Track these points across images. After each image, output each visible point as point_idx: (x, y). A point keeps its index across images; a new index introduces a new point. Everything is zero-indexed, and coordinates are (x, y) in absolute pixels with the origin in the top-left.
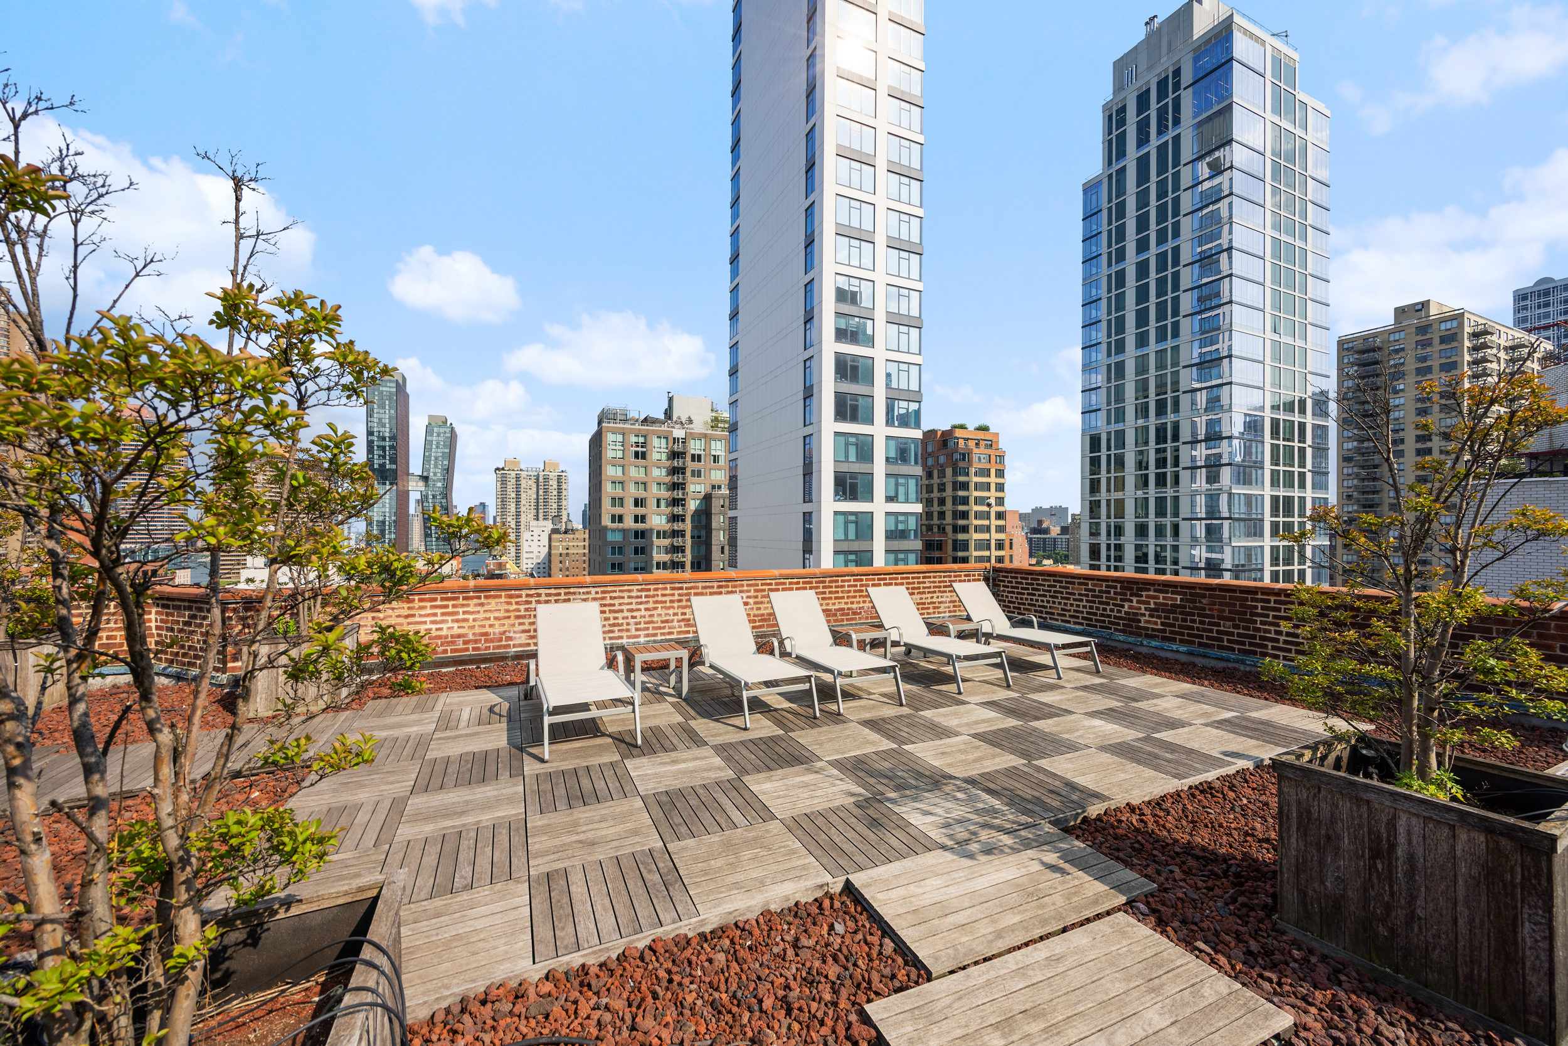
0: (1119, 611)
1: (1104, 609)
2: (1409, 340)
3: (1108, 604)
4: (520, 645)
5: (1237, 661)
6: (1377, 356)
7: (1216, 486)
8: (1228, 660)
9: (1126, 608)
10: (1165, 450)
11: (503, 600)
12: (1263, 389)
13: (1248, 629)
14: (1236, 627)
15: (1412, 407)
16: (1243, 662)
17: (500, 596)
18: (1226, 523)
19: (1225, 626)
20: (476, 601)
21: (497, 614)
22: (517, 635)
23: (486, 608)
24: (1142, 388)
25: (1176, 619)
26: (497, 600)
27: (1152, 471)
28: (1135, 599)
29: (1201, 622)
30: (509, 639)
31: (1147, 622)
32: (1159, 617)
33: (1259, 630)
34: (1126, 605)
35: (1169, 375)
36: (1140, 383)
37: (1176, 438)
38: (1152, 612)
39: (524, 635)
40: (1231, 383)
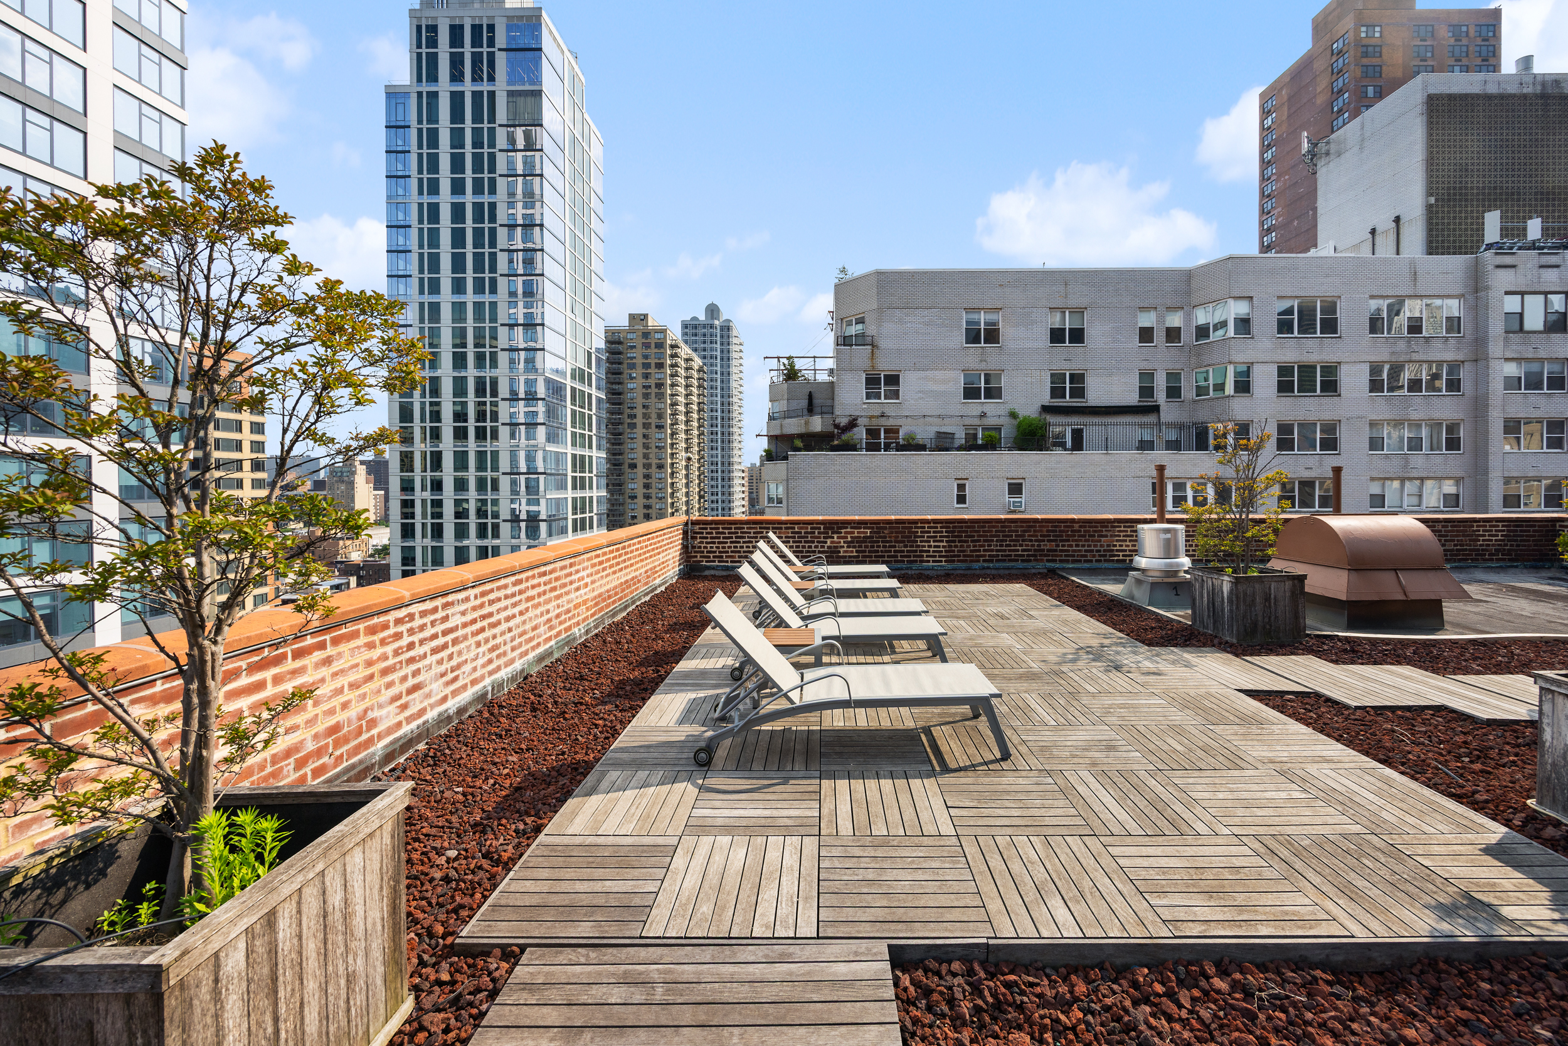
0: (823, 547)
1: (810, 547)
2: (639, 342)
3: (813, 542)
4: (389, 731)
5: (907, 569)
6: (620, 347)
7: (532, 442)
8: (902, 569)
9: (829, 544)
10: (484, 403)
11: (362, 640)
12: (565, 359)
13: (912, 546)
14: (906, 546)
15: (640, 391)
16: (911, 569)
17: (355, 635)
18: (542, 477)
19: (900, 547)
20: (318, 655)
21: (353, 677)
22: (383, 712)
23: (336, 666)
24: (460, 335)
25: (866, 547)
26: (354, 644)
27: (471, 424)
28: (835, 536)
29: (884, 547)
30: (372, 723)
31: (845, 552)
32: (854, 547)
33: (918, 546)
34: (829, 541)
35: (487, 329)
36: (458, 332)
37: (494, 393)
38: (849, 544)
39: (392, 708)
40: (543, 349)
